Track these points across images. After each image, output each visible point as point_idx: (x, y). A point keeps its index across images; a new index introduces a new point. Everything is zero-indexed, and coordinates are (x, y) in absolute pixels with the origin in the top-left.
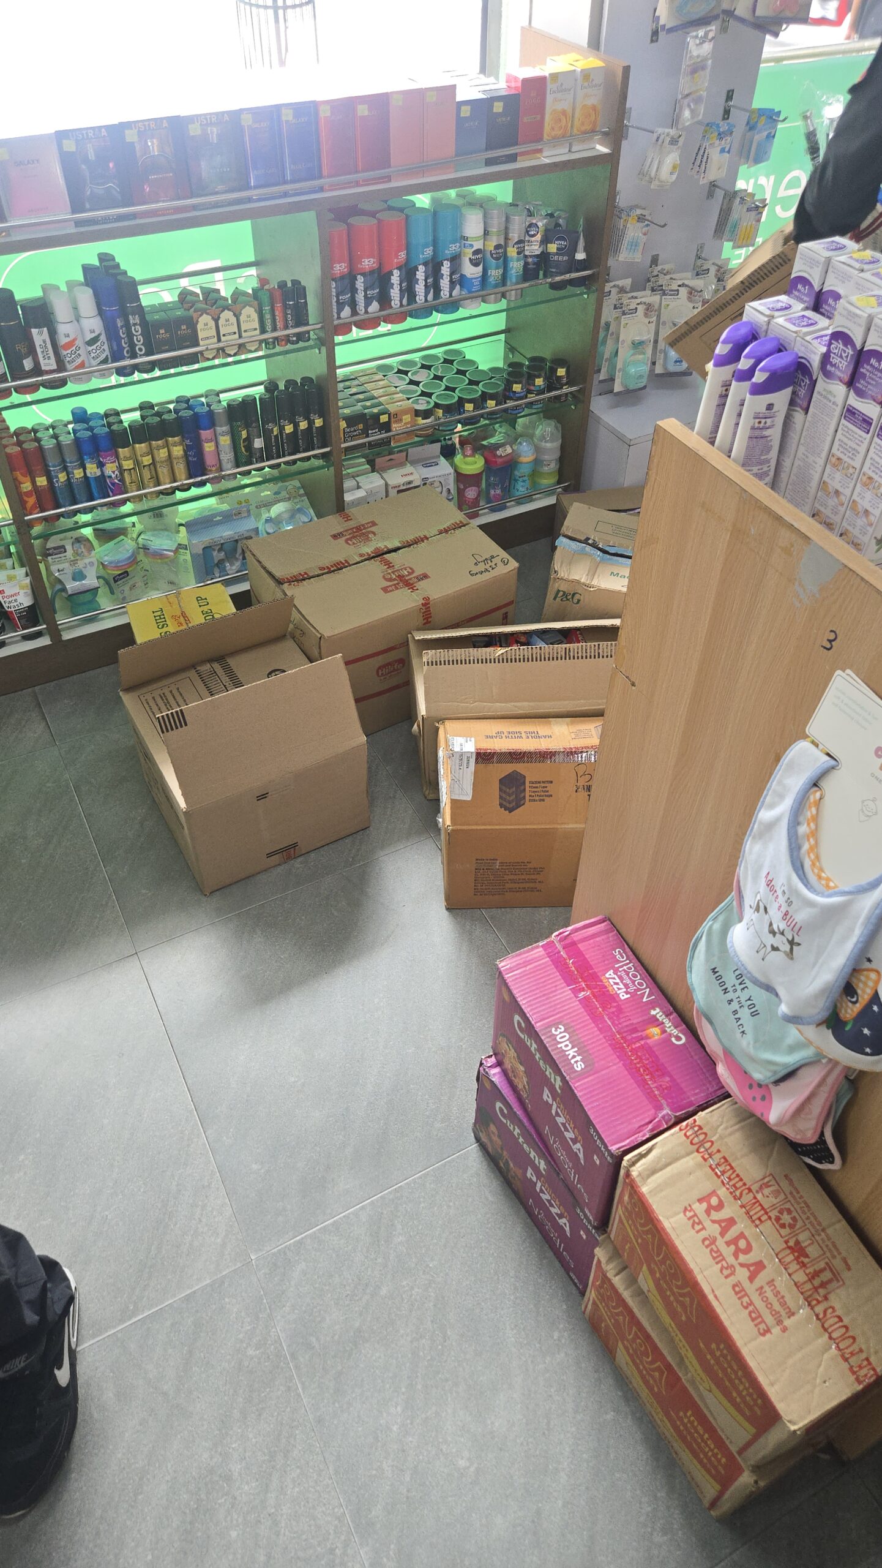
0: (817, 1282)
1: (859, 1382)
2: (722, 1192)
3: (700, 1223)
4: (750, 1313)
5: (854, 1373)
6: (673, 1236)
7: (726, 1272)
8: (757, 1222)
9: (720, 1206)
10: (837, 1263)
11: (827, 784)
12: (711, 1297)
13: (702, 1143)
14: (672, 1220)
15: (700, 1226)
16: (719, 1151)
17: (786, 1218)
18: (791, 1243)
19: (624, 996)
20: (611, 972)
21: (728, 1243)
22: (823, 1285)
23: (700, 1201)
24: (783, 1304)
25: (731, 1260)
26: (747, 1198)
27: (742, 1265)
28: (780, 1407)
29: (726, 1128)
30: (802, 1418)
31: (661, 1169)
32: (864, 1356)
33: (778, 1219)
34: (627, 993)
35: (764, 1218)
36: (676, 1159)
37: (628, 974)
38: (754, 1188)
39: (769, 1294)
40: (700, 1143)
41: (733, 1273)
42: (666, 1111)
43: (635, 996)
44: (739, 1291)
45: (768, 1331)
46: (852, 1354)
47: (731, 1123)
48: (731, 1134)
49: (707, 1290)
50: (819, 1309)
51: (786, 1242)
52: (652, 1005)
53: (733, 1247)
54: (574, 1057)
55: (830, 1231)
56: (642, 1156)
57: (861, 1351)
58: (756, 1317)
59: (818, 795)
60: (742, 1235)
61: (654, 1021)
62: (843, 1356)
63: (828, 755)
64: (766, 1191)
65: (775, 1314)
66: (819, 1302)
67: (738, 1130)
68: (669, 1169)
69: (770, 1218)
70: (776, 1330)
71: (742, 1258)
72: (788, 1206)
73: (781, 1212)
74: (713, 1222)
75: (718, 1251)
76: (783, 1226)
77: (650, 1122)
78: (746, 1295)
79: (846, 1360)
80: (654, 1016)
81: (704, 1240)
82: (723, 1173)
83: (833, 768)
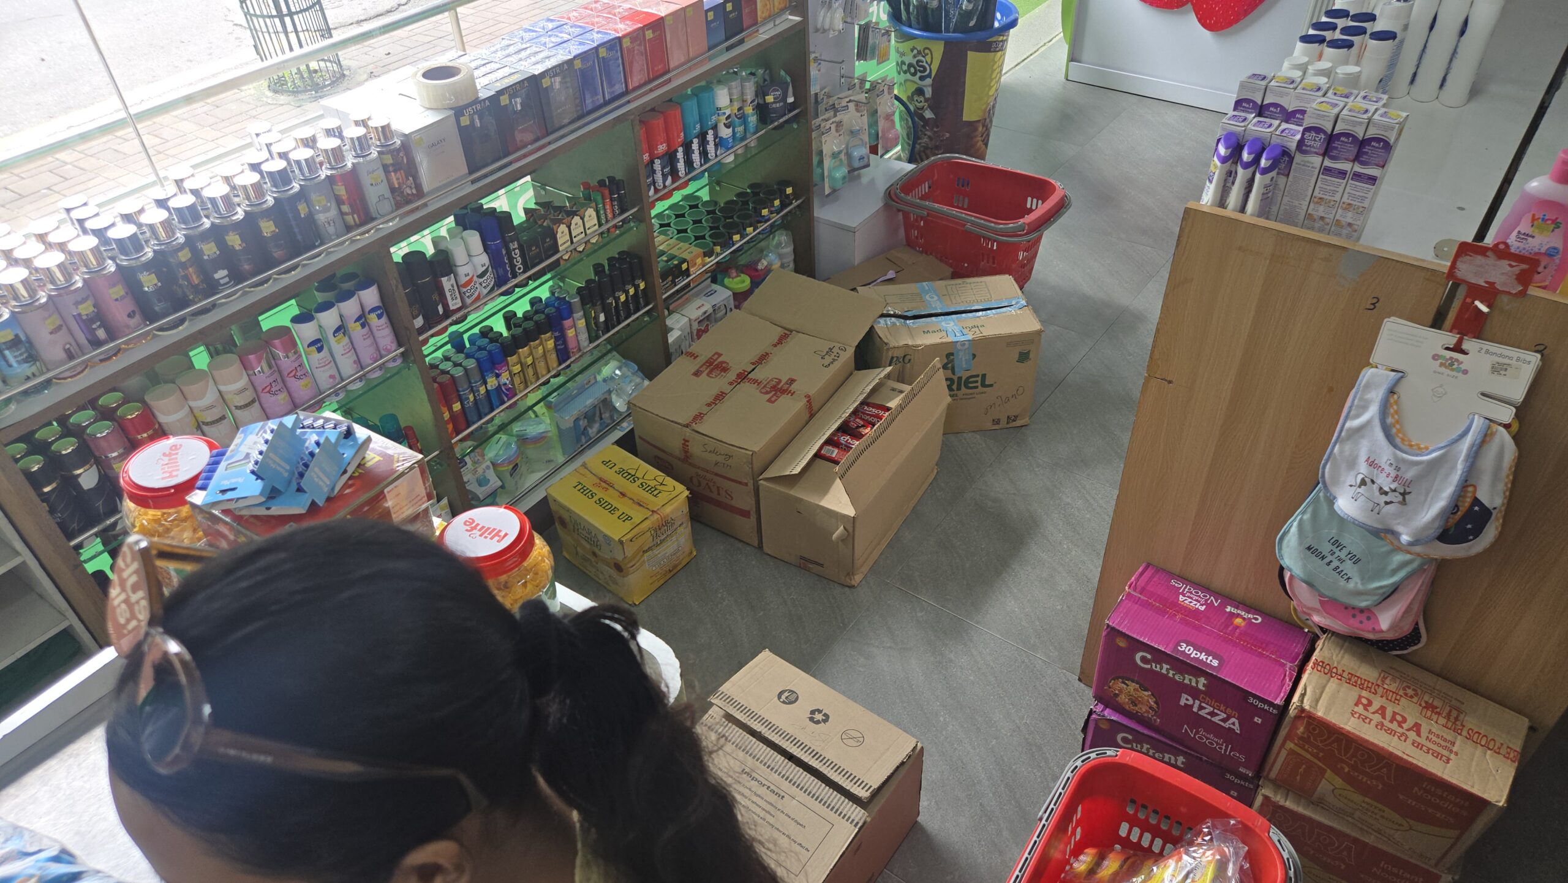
0: (1452, 719)
1: (1514, 762)
2: (1364, 693)
3: (1366, 718)
4: (1432, 754)
5: (1508, 758)
6: (1357, 733)
7: (1403, 738)
8: (1396, 701)
9: (1370, 703)
10: (1454, 703)
11: (1401, 389)
12: (1405, 757)
13: (1330, 671)
14: (1350, 724)
15: (1368, 720)
16: (1344, 671)
17: (1410, 692)
18: (1424, 705)
19: (1203, 608)
20: (1181, 596)
21: (1391, 721)
22: (1456, 719)
23: (1356, 705)
24: (1445, 740)
25: (1400, 730)
26: (1380, 690)
27: (1408, 730)
28: (1486, 796)
29: (1337, 655)
30: (1501, 796)
31: (1320, 697)
32: (1505, 746)
33: (1406, 694)
34: (1202, 605)
35: (1398, 697)
36: (1324, 687)
37: (1191, 593)
38: (1379, 682)
39: (1434, 739)
40: (1328, 670)
41: (1407, 738)
42: (1289, 665)
43: (1210, 606)
44: (1418, 745)
45: (1448, 760)
46: (1499, 748)
47: (1337, 651)
48: (1342, 657)
49: (1400, 754)
50: (1464, 733)
51: (1420, 705)
52: (1223, 606)
53: (1395, 722)
54: (1207, 659)
55: (1438, 687)
56: (1303, 695)
57: (1502, 744)
58: (1437, 755)
59: (1396, 396)
60: (1395, 714)
61: (1232, 615)
62: (1495, 752)
63: (1393, 370)
64: (1387, 681)
65: (1445, 748)
66: (1462, 730)
67: (1344, 654)
68: (1324, 695)
69: (1401, 696)
70: (1452, 756)
71: (1405, 726)
72: (1405, 684)
73: (1404, 689)
74: (1373, 713)
75: (1389, 729)
76: (1411, 697)
77: (1285, 675)
78: (1423, 745)
79: (1499, 753)
80: (1230, 612)
81: (1376, 726)
82: (1356, 682)
83: (1402, 377)
